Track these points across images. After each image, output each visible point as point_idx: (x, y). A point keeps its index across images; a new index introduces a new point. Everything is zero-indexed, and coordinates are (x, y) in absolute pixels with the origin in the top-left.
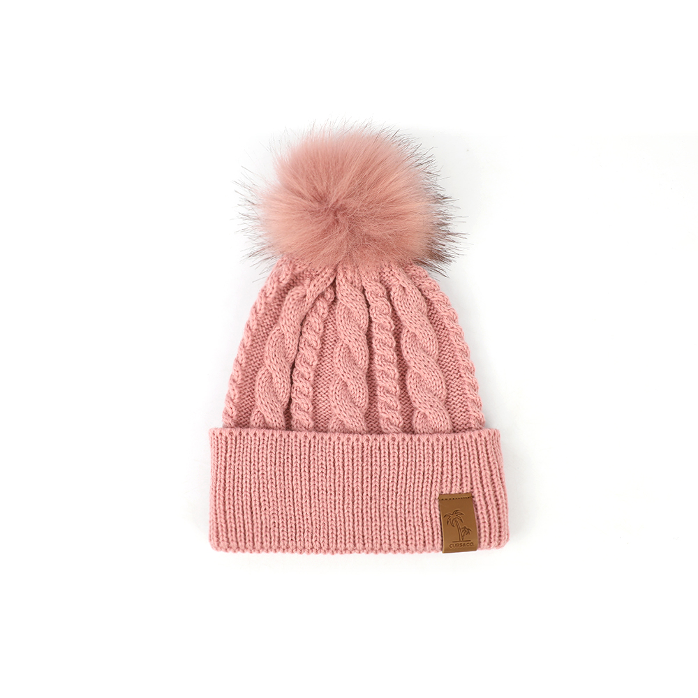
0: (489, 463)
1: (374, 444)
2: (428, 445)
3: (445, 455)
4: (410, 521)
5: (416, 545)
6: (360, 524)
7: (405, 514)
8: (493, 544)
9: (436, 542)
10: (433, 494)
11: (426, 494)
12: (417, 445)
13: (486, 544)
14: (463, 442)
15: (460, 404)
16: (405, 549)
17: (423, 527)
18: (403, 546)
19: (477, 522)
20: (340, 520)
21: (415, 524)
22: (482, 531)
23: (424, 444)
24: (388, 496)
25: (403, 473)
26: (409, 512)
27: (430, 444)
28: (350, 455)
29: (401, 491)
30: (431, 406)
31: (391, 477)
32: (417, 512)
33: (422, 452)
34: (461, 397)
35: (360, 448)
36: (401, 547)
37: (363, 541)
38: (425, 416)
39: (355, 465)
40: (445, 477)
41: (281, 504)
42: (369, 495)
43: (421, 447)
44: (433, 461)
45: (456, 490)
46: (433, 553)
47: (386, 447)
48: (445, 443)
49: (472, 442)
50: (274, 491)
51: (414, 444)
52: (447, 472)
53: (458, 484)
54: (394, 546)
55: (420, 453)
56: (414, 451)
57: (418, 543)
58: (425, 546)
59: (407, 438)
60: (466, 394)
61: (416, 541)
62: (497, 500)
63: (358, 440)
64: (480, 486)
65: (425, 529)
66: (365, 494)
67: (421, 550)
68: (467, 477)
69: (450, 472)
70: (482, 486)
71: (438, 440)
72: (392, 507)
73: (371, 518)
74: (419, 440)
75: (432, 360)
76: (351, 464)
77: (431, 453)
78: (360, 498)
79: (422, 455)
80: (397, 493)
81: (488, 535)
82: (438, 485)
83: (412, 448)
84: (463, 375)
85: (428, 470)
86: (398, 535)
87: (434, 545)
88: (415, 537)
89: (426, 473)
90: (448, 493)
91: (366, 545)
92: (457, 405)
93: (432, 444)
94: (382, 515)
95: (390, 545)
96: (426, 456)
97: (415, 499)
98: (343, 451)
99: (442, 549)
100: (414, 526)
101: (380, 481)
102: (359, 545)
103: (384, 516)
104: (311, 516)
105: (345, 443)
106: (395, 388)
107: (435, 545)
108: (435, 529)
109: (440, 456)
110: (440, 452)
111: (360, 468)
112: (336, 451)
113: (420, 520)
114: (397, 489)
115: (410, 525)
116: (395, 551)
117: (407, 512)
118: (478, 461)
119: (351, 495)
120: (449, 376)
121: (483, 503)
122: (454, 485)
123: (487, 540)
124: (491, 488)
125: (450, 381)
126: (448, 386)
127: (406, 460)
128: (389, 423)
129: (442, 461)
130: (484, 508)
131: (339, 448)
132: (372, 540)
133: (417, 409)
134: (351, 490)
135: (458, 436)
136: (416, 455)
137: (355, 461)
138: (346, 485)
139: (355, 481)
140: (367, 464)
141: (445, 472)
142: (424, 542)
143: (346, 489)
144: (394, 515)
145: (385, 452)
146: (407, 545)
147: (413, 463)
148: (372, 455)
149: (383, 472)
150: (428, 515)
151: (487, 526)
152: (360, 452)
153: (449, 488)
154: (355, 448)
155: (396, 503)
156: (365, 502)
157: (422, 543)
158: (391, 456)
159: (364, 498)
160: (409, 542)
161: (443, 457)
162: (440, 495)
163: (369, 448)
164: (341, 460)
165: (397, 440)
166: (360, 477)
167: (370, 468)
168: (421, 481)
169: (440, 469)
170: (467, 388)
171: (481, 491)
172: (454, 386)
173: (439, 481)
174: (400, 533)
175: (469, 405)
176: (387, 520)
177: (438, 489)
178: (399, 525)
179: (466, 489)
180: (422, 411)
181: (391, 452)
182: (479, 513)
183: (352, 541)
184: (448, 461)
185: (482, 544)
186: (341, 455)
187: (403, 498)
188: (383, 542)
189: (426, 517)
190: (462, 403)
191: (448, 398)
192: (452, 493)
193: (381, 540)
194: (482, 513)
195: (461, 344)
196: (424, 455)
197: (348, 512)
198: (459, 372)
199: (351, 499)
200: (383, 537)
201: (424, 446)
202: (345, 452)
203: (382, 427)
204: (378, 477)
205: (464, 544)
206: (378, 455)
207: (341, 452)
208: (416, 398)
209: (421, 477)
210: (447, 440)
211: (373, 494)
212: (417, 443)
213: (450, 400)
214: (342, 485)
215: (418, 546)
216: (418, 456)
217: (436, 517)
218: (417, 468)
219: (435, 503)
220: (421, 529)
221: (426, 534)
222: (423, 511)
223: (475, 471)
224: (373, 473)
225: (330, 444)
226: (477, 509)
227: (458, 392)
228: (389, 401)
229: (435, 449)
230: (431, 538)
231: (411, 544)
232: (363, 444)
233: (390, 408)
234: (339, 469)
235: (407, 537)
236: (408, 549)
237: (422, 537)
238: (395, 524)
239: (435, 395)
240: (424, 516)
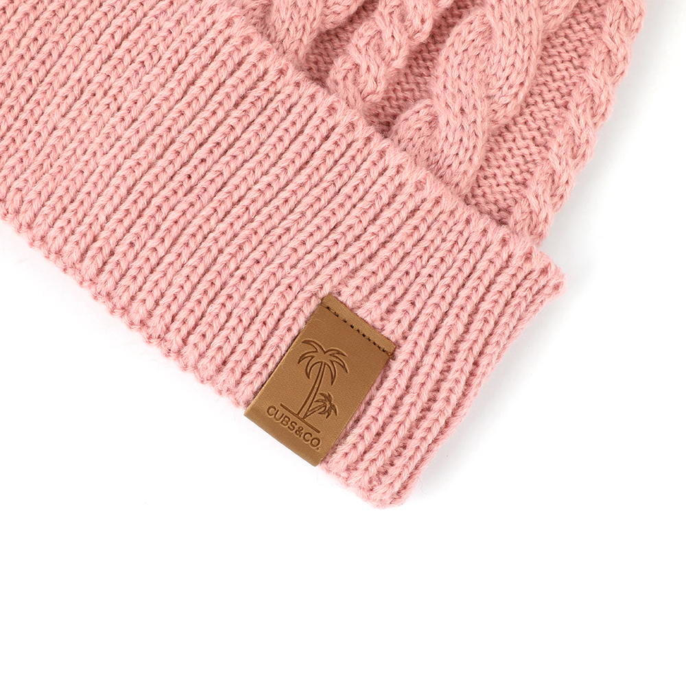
0: (476, 310)
1: (288, 90)
2: (392, 179)
3: (407, 229)
4: (230, 297)
5: (201, 356)
6: (127, 222)
7: (232, 275)
8: (356, 475)
9: (247, 378)
10: (319, 280)
11: (304, 271)
12: (370, 159)
13: (344, 464)
14: (461, 233)
15: (520, 160)
16: (175, 347)
17: (247, 329)
18: (174, 339)
19: (363, 407)
20: (95, 184)
21: (235, 313)
22: (357, 431)
23: (385, 170)
24: (227, 213)
25: (294, 192)
26: (243, 278)
27: (397, 182)
28: (223, 74)
29: (262, 224)
30: (462, 110)
31: (266, 179)
32: (260, 291)
33: (368, 182)
34: (534, 149)
35: (254, 76)
36: (168, 336)
37: (105, 263)
38: (433, 122)
39: (217, 98)
40: (370, 267)
41: (15, 65)
42: (193, 181)
43: (375, 173)
44: (375, 219)
45: (370, 312)
46: (226, 401)
47: (305, 116)
48: (427, 206)
49: (478, 243)
50: (25, 25)
51: (365, 152)
52: (383, 265)
53: (385, 305)
54: (156, 324)
55: (363, 181)
56: (352, 168)
57: (210, 353)
58: (219, 370)
59: (363, 130)
60: (547, 148)
61: (208, 347)
62: (433, 400)
63: (263, 56)
64: (422, 343)
65: (248, 337)
66: (187, 170)
67: (206, 374)
68: (413, 304)
69: (388, 267)
70: (427, 348)
71: (419, 186)
72: (216, 241)
73: (158, 227)
74: (382, 153)
75: (541, 22)
76: (209, 90)
77: (385, 199)
78: (170, 171)
79: (361, 189)
80: (251, 221)
81: (361, 448)
82: (345, 272)
83: (353, 158)
84: (572, 106)
85: (351, 227)
86: (181, 308)
87: (238, 383)
88: (214, 337)
89: (341, 229)
90: (349, 304)
91: (103, 277)
92: (513, 157)
93: (401, 186)
94: (183, 239)
95: (150, 314)
96: (369, 197)
97: (277, 262)
98: (217, 53)
99: (247, 403)
100: (230, 315)
101: (238, 169)
102: (89, 267)
103: (187, 245)
104: (50, 134)
105: (235, 41)
106: (423, 21)
107: (242, 386)
108: (267, 352)
109: (397, 222)
110: (404, 214)
111: (220, 114)
112: (204, 42)
113: (252, 312)
114: (258, 212)
115: (223, 305)
116: (150, 337)
117: (238, 274)
118: (459, 290)
119: (159, 150)
120: (544, 89)
121: (403, 382)
122: (375, 297)
123: (354, 456)
124: (440, 365)
125: (539, 99)
126: (528, 105)
127: (323, 171)
128: (350, 76)
129: (391, 236)
130: (398, 392)
131: (214, 40)
132: (123, 276)
133: (430, 97)
134: (166, 140)
135: (463, 212)
136: (350, 178)
137: (222, 91)
138: (167, 123)
139: (190, 130)
140: (239, 119)
141: (378, 260)
142: (224, 363)
143: (159, 130)
144: (208, 259)
145: (294, 123)
146: (185, 341)
147: (332, 191)
148: (265, 108)
149: (257, 158)
150: (276, 314)
151: (375, 428)
152: (248, 83)
153: (358, 296)
154: (245, 66)
155: (232, 240)
156: (173, 185)
157: (219, 360)
158: (301, 139)
159: (177, 178)
160: (193, 339)
161: (399, 229)
162: (330, 294)
163: (272, 90)
164: (197, 67)
165: (338, 116)
166: (206, 131)
167: (238, 131)
168: (317, 237)
169: (374, 246)
170: (560, 137)
171: (418, 354)
172: (539, 115)
173: (352, 265)
174: (189, 305)
175: (537, 175)
176: (184, 258)
177: (336, 279)
178: (201, 287)
179: (392, 330)
180: (439, 107)
181: (308, 130)
182: (380, 394)
183: (83, 245)
184: (403, 244)
185: (337, 457)
186: (205, 59)
187: (255, 240)
188: (141, 296)
189: (270, 314)
190: (527, 162)
191: (507, 127)
192: (360, 313)
193: (140, 289)
194: (385, 398)
195: (617, 40)
196: (366, 192)
197: (124, 178)
198: (569, 94)
199: (152, 157)
200: (147, 287)
201: (381, 174)
202: (219, 58)
203: (332, 72)
204: (240, 159)
205: (299, 430)
206: (276, 119)
207: (212, 51)
208: (445, 72)
209: (325, 229)
210: (437, 202)
211: (203, 183)
212: (374, 156)
213: (509, 136)
214: (158, 116)
215: (205, 361)
216: (354, 182)
217: (289, 330)
218: (331, 206)
219: (308, 300)
220: (240, 330)
221: (241, 348)
222: (273, 299)
223: (437, 305)
224: (238, 144)
225: (203, 20)
226: (382, 383)
227: (536, 134)
228: (387, 35)
229: (399, 199)
230: (245, 363)
231: (195, 345)
232: (265, 73)
233: (379, 49)
234: (179, 81)
235: (196, 325)
236: (179, 353)
237: (227, 349)
238: (194, 279)
239: (489, 97)
240: (267, 308)
